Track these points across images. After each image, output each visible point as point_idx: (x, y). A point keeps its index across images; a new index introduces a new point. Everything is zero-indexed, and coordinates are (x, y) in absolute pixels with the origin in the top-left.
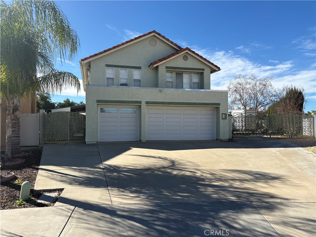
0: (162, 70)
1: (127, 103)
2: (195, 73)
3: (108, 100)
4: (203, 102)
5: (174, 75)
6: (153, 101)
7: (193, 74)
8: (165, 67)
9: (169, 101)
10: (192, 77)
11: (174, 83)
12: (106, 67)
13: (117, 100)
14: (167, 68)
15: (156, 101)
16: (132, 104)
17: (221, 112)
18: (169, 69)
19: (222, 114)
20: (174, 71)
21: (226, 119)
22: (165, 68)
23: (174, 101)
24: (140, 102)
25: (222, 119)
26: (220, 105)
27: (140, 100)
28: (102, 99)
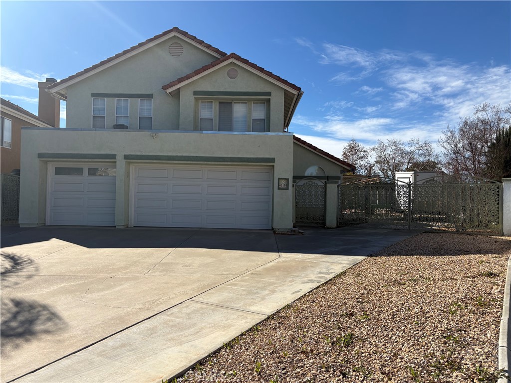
0: (187, 98)
1: (91, 158)
2: (257, 102)
3: (57, 154)
4: (240, 156)
5: (215, 106)
6: (139, 154)
7: (254, 103)
8: (192, 93)
9: (170, 154)
10: (250, 109)
11: (216, 122)
12: (93, 98)
13: (74, 153)
14: (196, 93)
15: (144, 154)
16: (100, 160)
17: (277, 176)
18: (202, 96)
19: (279, 179)
20: (216, 99)
21: (287, 189)
22: (192, 95)
23: (179, 155)
24: (114, 156)
25: (279, 189)
26: (274, 162)
27: (113, 153)
28: (47, 152)
